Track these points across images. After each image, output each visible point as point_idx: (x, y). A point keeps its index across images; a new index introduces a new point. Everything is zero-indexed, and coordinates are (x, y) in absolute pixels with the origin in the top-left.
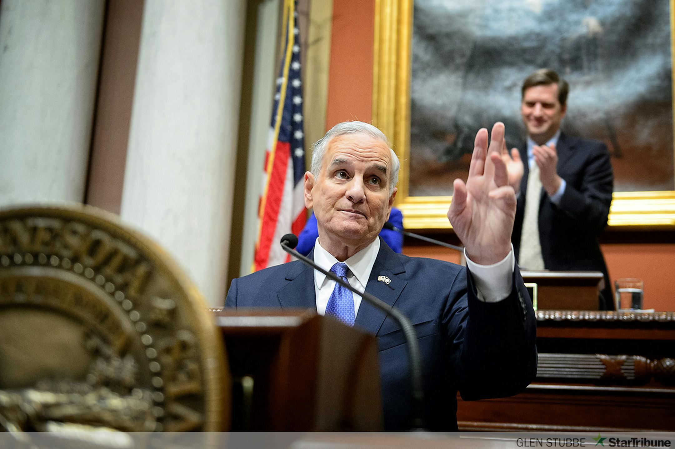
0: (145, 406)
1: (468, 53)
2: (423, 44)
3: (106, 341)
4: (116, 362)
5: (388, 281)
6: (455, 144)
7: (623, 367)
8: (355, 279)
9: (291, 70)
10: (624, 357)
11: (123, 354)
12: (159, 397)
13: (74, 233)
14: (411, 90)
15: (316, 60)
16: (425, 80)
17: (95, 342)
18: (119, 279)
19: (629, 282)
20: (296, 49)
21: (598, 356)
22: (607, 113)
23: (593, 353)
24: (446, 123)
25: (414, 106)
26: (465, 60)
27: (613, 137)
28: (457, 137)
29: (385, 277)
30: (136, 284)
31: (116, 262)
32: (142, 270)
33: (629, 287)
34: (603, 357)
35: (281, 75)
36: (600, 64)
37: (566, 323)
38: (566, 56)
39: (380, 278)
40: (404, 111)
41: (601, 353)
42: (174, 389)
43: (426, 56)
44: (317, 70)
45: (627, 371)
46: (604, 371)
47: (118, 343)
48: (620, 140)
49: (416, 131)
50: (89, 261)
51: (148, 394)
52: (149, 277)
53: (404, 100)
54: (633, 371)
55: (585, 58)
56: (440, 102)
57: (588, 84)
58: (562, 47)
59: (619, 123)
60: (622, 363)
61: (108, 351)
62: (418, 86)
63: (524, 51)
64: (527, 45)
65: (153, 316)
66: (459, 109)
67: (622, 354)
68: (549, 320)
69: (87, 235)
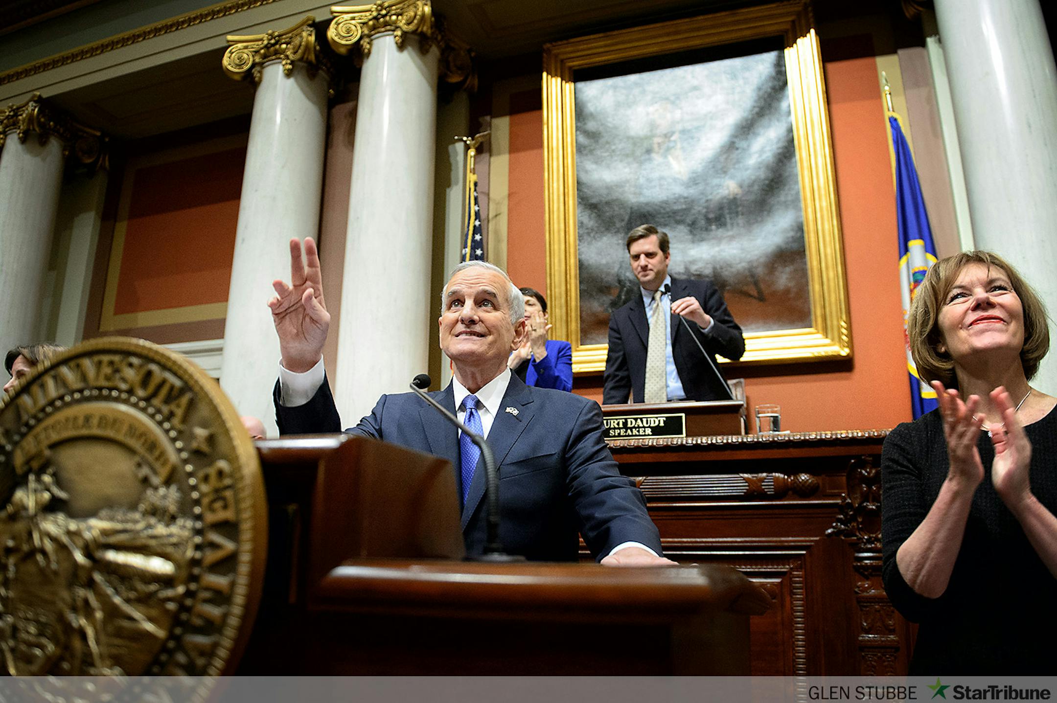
0: (186, 533)
1: (627, 218)
2: (588, 212)
3: (155, 472)
4: (162, 491)
5: (515, 412)
6: (619, 296)
7: (763, 484)
8: (486, 411)
9: (473, 241)
10: (765, 474)
11: (168, 483)
12: (199, 525)
13: (131, 365)
14: (578, 252)
15: (497, 232)
16: (589, 243)
17: (145, 471)
18: (165, 409)
19: (768, 408)
20: (477, 223)
21: (741, 475)
22: (750, 262)
23: (738, 473)
24: (610, 279)
25: (581, 266)
26: (623, 224)
27: (756, 284)
28: (620, 292)
29: (512, 408)
30: (179, 412)
31: (164, 392)
32: (185, 400)
33: (768, 413)
34: (746, 475)
35: (465, 247)
36: (741, 220)
37: (712, 447)
38: (711, 216)
39: (508, 410)
40: (573, 271)
41: (743, 473)
42: (210, 518)
43: (590, 223)
44: (498, 240)
45: (767, 487)
46: (747, 488)
47: (164, 472)
48: (762, 286)
49: (584, 287)
50: (141, 393)
51: (189, 524)
52: (192, 404)
53: (572, 261)
54: (772, 487)
55: (728, 216)
56: (604, 261)
57: (732, 238)
58: (707, 208)
59: (760, 271)
60: (762, 480)
61: (156, 480)
62: (584, 248)
63: (675, 212)
64: (676, 207)
65: (194, 445)
66: (621, 267)
67: (762, 472)
68: (697, 445)
69: (141, 366)
